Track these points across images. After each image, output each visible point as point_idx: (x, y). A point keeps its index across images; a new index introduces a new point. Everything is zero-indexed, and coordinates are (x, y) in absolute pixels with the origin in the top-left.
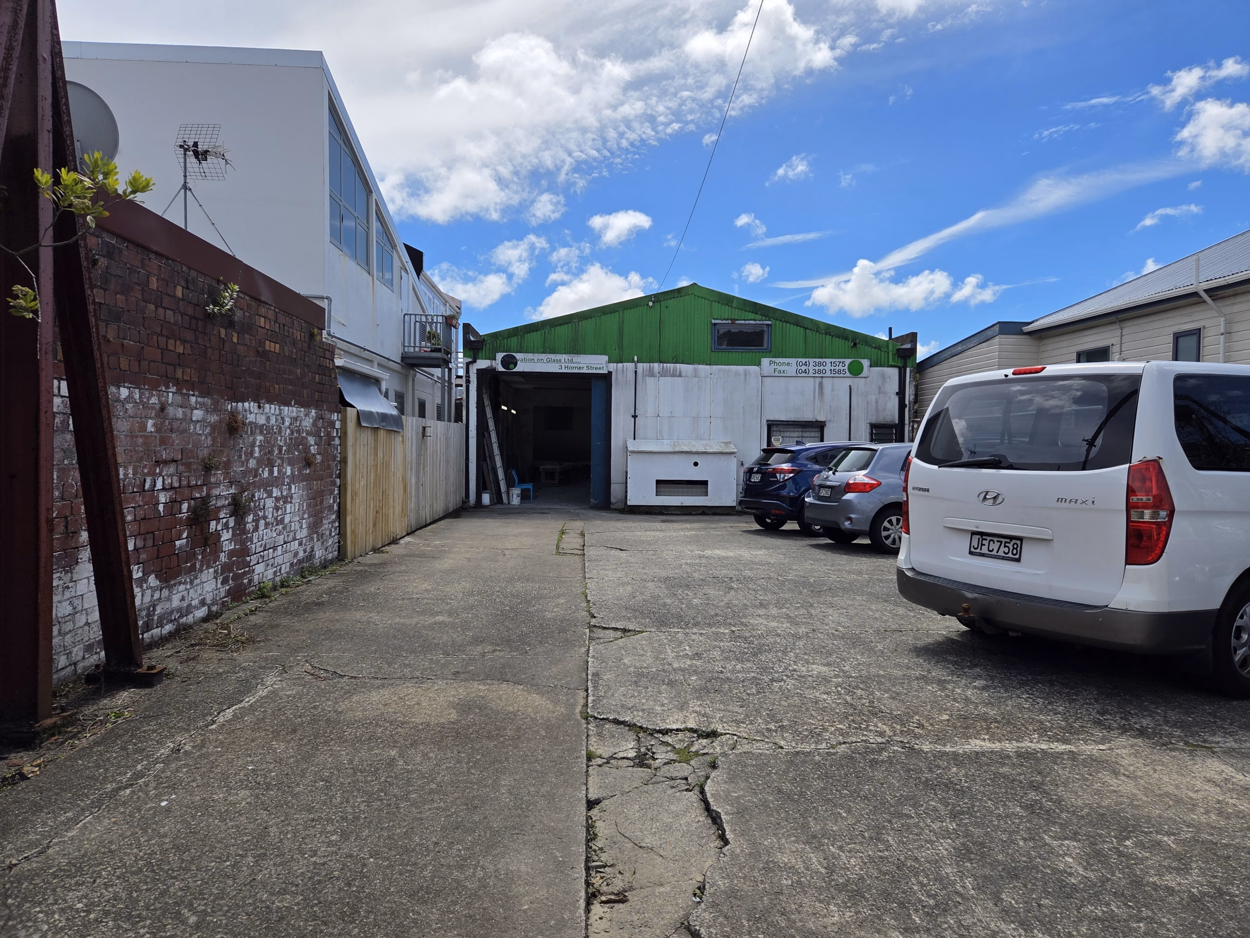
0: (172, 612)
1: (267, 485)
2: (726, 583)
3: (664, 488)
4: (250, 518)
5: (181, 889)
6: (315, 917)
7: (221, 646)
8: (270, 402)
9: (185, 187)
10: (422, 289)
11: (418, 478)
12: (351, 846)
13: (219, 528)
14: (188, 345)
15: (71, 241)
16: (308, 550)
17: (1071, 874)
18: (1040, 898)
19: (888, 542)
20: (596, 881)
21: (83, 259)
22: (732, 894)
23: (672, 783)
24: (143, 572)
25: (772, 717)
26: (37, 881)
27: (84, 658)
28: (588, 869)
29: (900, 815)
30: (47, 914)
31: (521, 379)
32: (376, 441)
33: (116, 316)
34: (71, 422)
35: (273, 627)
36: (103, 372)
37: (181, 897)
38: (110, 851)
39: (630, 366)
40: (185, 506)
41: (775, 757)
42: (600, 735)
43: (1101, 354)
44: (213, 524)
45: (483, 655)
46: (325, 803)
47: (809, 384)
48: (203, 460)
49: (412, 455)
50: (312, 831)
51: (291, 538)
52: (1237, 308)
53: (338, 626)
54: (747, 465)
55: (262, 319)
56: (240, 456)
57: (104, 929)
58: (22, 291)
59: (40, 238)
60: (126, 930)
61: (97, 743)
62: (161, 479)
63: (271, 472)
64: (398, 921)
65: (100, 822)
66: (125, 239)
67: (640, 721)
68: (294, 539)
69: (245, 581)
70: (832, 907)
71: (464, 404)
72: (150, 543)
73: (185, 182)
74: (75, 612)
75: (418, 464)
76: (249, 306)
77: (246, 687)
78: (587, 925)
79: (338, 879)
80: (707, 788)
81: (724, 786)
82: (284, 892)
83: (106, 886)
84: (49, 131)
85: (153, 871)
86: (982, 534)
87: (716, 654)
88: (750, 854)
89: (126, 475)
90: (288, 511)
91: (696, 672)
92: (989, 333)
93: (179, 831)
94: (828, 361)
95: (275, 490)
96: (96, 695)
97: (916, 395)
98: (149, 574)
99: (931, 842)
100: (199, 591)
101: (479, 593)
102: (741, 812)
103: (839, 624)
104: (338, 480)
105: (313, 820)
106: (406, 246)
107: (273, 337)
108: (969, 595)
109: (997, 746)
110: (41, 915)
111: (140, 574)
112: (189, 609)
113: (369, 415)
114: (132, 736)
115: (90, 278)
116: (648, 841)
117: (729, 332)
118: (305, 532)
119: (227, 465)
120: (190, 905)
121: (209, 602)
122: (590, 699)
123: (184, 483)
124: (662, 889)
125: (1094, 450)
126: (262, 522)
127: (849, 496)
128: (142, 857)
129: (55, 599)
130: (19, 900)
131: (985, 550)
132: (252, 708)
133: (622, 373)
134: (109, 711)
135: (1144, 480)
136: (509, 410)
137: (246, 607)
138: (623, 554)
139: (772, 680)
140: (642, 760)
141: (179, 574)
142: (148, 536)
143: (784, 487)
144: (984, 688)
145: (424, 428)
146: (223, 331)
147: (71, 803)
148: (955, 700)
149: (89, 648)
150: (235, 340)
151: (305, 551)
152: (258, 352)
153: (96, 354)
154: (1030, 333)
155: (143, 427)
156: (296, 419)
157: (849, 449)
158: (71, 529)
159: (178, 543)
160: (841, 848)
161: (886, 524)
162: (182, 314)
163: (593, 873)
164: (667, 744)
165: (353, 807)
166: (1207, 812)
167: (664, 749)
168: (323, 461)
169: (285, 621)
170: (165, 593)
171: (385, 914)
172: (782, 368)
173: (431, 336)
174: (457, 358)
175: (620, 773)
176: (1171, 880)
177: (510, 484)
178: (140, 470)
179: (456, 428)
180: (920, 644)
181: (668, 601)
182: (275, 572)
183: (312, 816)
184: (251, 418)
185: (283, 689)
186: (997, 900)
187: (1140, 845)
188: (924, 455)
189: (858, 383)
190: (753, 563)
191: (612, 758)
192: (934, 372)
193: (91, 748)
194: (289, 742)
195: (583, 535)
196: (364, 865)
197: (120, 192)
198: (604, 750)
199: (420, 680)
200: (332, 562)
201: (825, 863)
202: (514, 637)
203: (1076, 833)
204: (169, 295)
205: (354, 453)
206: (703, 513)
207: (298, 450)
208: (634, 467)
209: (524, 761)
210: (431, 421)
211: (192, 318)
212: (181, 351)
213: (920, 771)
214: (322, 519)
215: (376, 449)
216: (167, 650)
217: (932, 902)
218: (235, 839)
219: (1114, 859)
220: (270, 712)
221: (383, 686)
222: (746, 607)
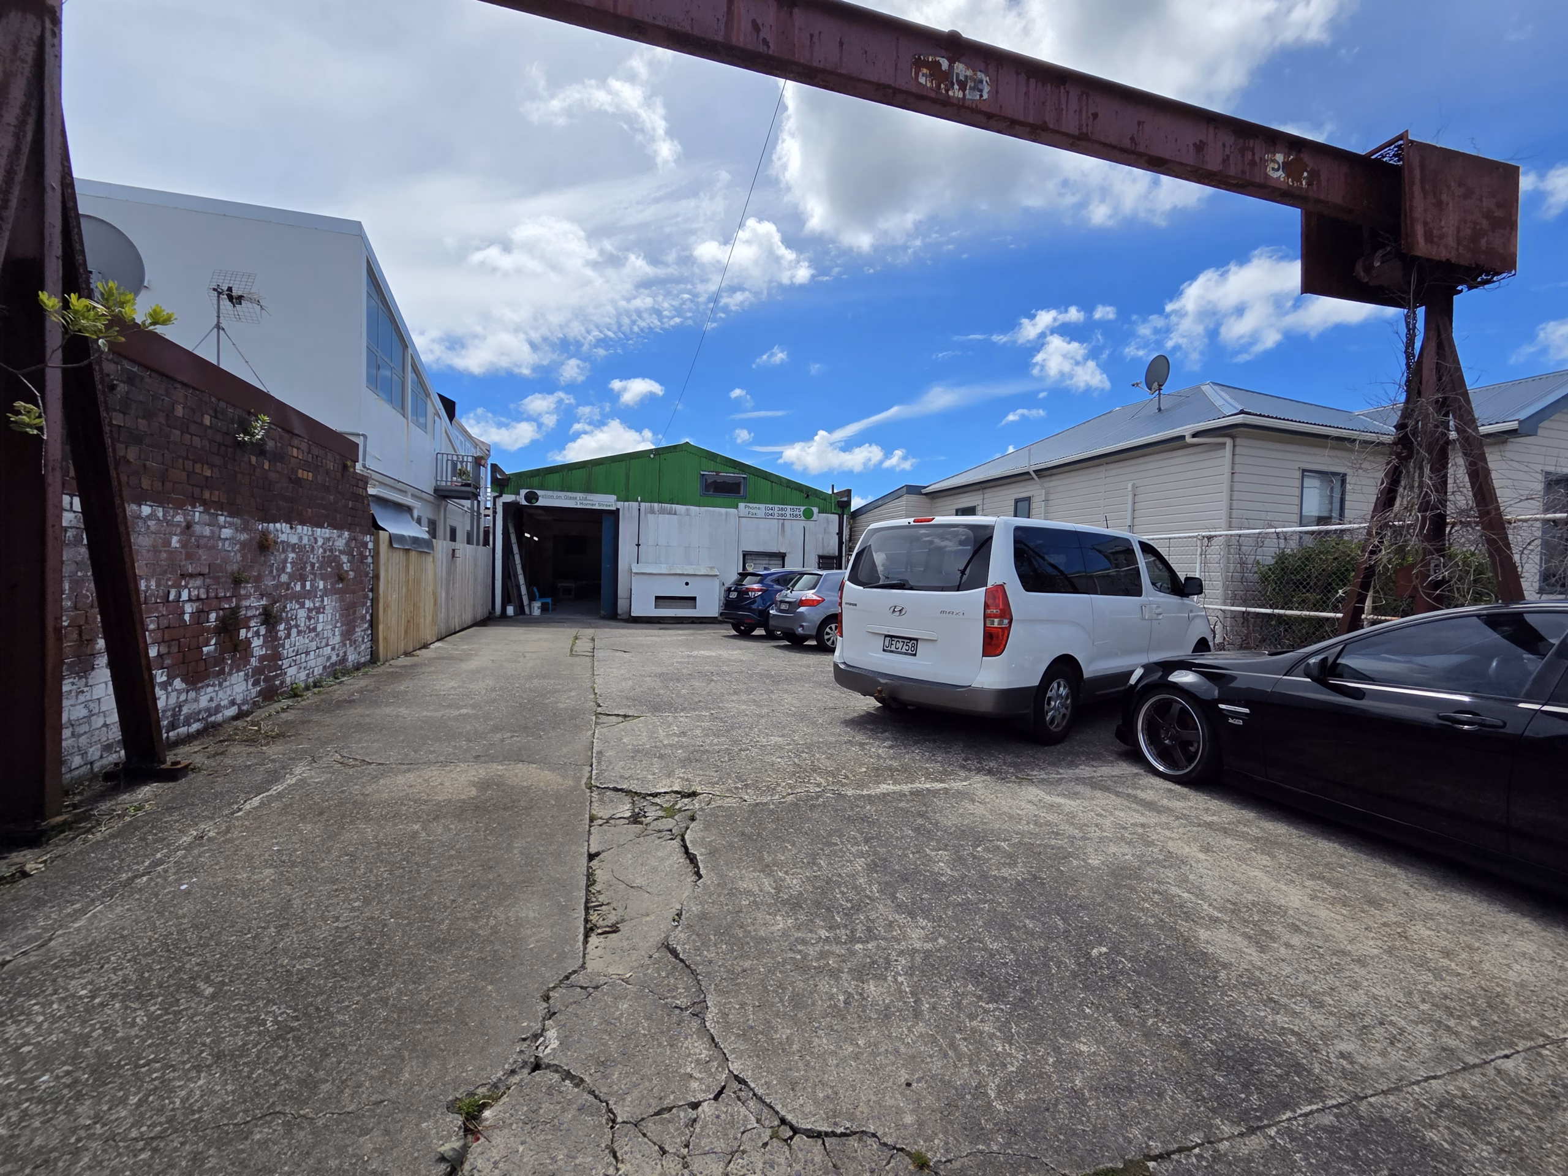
0: (199, 712)
1: (299, 598)
2: (708, 677)
3: (660, 602)
4: (282, 627)
5: (198, 964)
6: (335, 974)
7: (251, 741)
8: (303, 523)
9: (218, 327)
10: (454, 433)
11: (447, 593)
12: (373, 910)
13: (250, 635)
14: (216, 470)
15: (82, 364)
16: (341, 654)
17: (942, 875)
18: (922, 894)
19: (829, 643)
20: (594, 917)
21: (97, 383)
22: (703, 916)
23: (659, 835)
24: (168, 676)
25: (739, 778)
26: (35, 973)
27: (101, 757)
28: (587, 909)
29: (830, 844)
30: (43, 1005)
31: (542, 512)
32: (408, 560)
33: (137, 439)
34: (85, 536)
35: (303, 722)
36: (120, 491)
37: (197, 972)
38: (122, 936)
39: (635, 504)
40: (213, 616)
41: (740, 808)
42: (601, 800)
43: (970, 511)
44: (243, 632)
45: (503, 740)
46: (349, 875)
47: (774, 524)
48: (232, 574)
49: (442, 572)
50: (335, 900)
51: (323, 644)
52: (1052, 484)
53: (368, 720)
54: (727, 585)
55: (295, 450)
56: (271, 572)
57: (109, 1012)
58: (25, 408)
59: (48, 357)
60: (136, 1010)
61: (112, 836)
62: (186, 591)
63: (303, 586)
64: (415, 970)
65: (112, 910)
66: (147, 368)
67: (635, 787)
68: (327, 645)
69: (277, 683)
70: (778, 918)
71: (491, 531)
72: (175, 649)
73: (218, 322)
74: (91, 714)
75: (448, 581)
76: (281, 437)
77: (275, 777)
78: (584, 955)
79: (359, 939)
80: (686, 837)
81: (700, 834)
82: (306, 955)
83: (115, 970)
84: (58, 258)
85: (168, 951)
86: (891, 637)
87: (698, 732)
88: (719, 884)
89: (148, 587)
90: (321, 620)
91: (681, 747)
92: (899, 492)
93: (199, 911)
94: (789, 507)
95: (307, 602)
96: (102, 796)
97: (850, 535)
98: (175, 678)
99: (850, 861)
100: (229, 692)
101: (500, 689)
102: (713, 853)
103: (792, 705)
104: (370, 594)
105: (336, 890)
106: (440, 396)
107: (306, 466)
108: (883, 681)
109: (897, 788)
110: (36, 1007)
111: (164, 678)
112: (218, 709)
113: (401, 538)
114: (153, 827)
115: (106, 402)
116: (638, 882)
117: (715, 482)
118: (338, 639)
119: (258, 579)
120: (208, 977)
121: (238, 702)
122: (594, 772)
123: (212, 595)
124: (648, 919)
125: (965, 577)
126: (294, 631)
127: (802, 609)
128: (156, 939)
129: (65, 703)
130: (10, 995)
131: (893, 648)
132: (280, 795)
133: (628, 510)
134: (128, 806)
135: (994, 598)
136: (532, 538)
137: (277, 706)
138: (626, 655)
139: (741, 750)
140: (635, 819)
141: (207, 677)
142: (173, 643)
143: (754, 602)
144: (891, 747)
145: (454, 550)
146: (254, 459)
147: (79, 895)
148: (871, 757)
149: (108, 748)
150: (266, 467)
151: (338, 655)
152: (290, 479)
153: (113, 473)
154: (926, 494)
155: (168, 543)
156: (329, 539)
157: (803, 574)
158: (86, 637)
159: (205, 649)
160: (786, 873)
161: (828, 630)
162: (210, 441)
163: (591, 912)
164: (657, 804)
165: (376, 876)
166: (1028, 823)
167: (654, 808)
168: (355, 577)
169: (316, 717)
170: (192, 694)
171: (403, 965)
172: (754, 511)
173: (462, 473)
174: (486, 492)
175: (617, 829)
176: (1006, 872)
177: (532, 599)
178: (163, 582)
179: (483, 551)
180: (848, 717)
181: (662, 692)
182: (308, 675)
183: (335, 887)
184: (283, 537)
185: (312, 777)
186: (894, 898)
187: (986, 850)
188: (854, 579)
189: (810, 524)
190: (729, 660)
191: (611, 818)
192: (862, 519)
193: (105, 840)
194: (316, 823)
195: (593, 640)
196: (385, 925)
197: (139, 321)
198: (605, 813)
199: (444, 764)
200: (364, 665)
201: (774, 885)
202: (530, 725)
203: (946, 845)
204: (195, 422)
205: (387, 571)
206: (693, 622)
207: (331, 566)
208: (637, 585)
209: (535, 826)
210: (461, 546)
211: (220, 444)
212: (209, 474)
213: (845, 810)
214: (354, 627)
215: (407, 567)
216: (196, 746)
217: (849, 905)
218: (258, 913)
219: (970, 861)
220: (298, 797)
221: (409, 770)
222: (722, 694)
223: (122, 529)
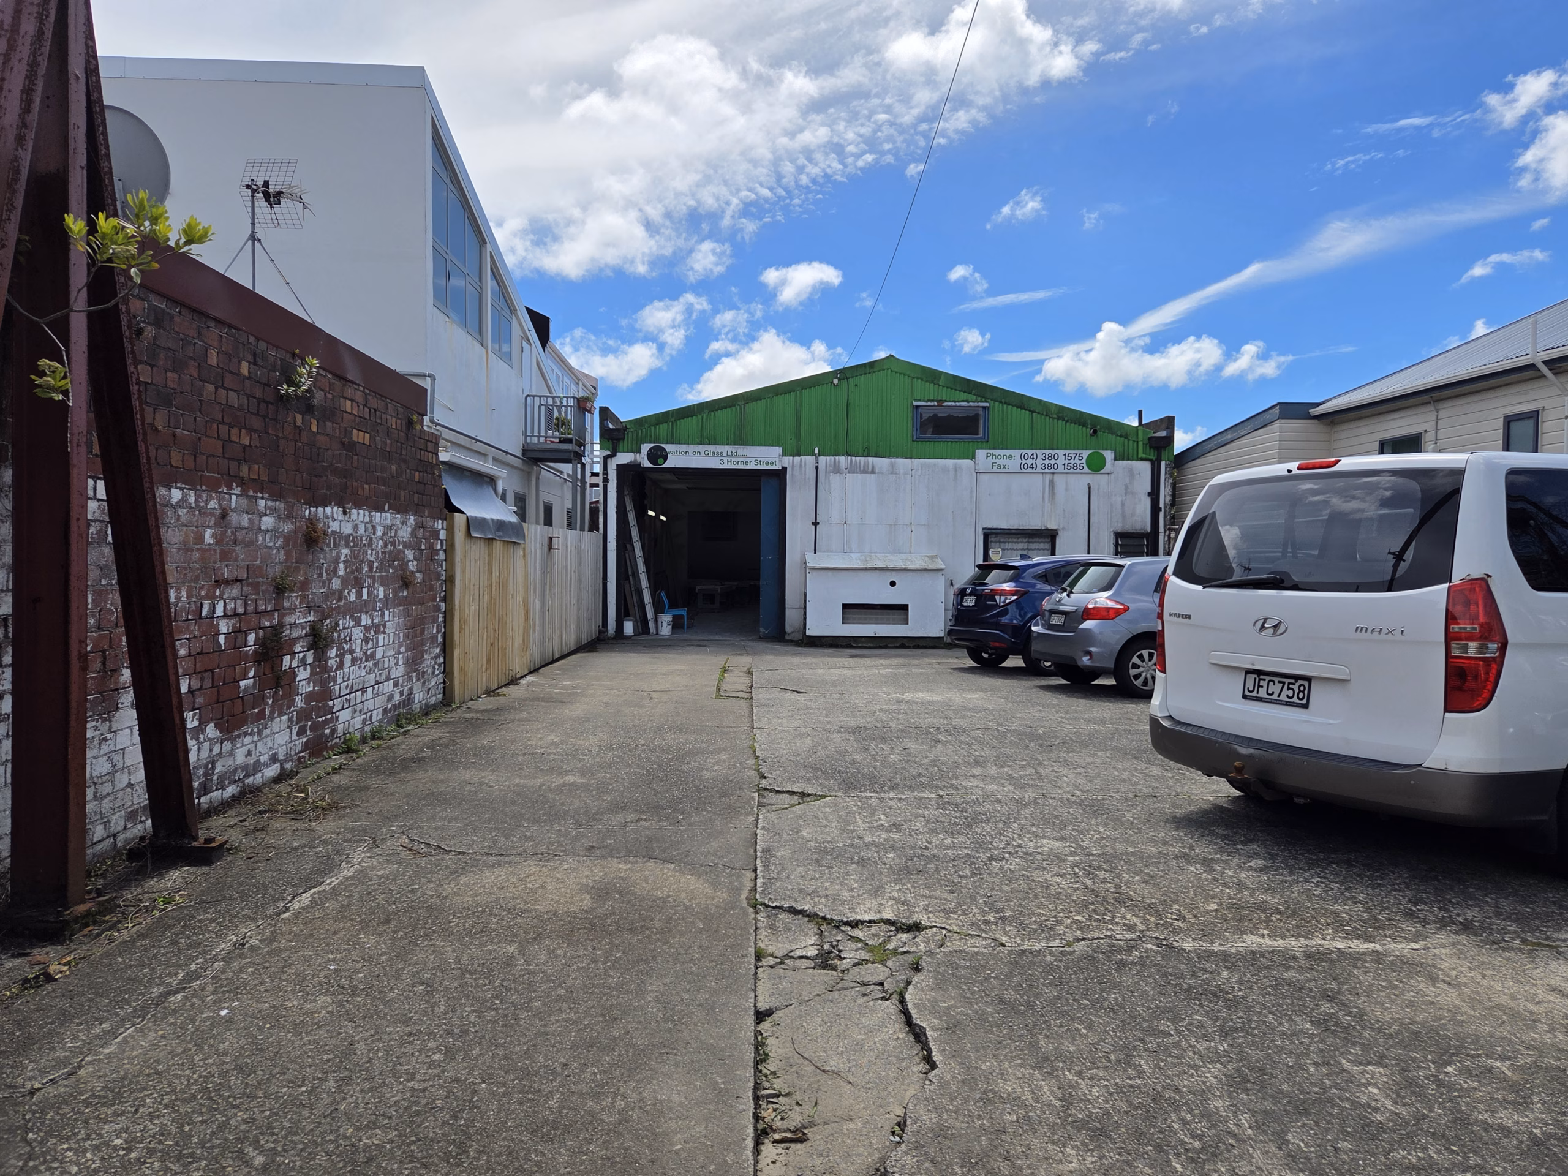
0: (236, 770)
1: (354, 611)
2: (931, 736)
3: (853, 614)
4: (333, 653)
5: (245, 1121)
6: (412, 1158)
7: (296, 814)
8: (358, 506)
9: (253, 238)
10: (548, 363)
11: (542, 602)
12: (459, 1068)
13: (294, 665)
14: (255, 436)
15: (109, 305)
16: (406, 692)
17: (1376, 1110)
18: (1337, 1140)
19: (1138, 683)
20: (768, 1113)
21: (125, 328)
22: (941, 1132)
23: (863, 989)
24: (200, 719)
25: (991, 906)
26: (65, 1110)
27: (125, 828)
28: (757, 1098)
29: (1156, 1033)
30: (77, 1153)
31: (673, 478)
32: (490, 555)
33: (166, 400)
34: (109, 532)
35: (361, 789)
36: (150, 470)
37: (244, 1131)
38: (157, 1073)
39: (810, 460)
40: (251, 638)
41: (995, 957)
42: (772, 927)
43: (1412, 444)
44: (286, 660)
45: (625, 825)
46: (425, 1013)
47: (1036, 483)
48: (274, 579)
49: (536, 573)
50: (409, 1049)
51: (384, 677)
53: (442, 788)
54: (959, 585)
55: (348, 403)
56: (321, 575)
58: (50, 366)
59: (72, 302)
61: (141, 936)
62: (221, 603)
63: (359, 595)
64: (517, 1164)
65: (145, 1035)
66: (176, 303)
67: (822, 909)
68: (388, 679)
69: (327, 731)
70: (1069, 1150)
71: (601, 508)
72: (208, 683)
73: (253, 232)
74: (114, 771)
75: (543, 584)
76: (331, 385)
77: (327, 867)
78: (756, 1172)
79: (441, 1109)
80: (908, 997)
81: (930, 995)
82: (375, 1125)
83: (151, 1117)
84: (82, 168)
85: (210, 1098)
86: (1259, 673)
87: (919, 824)
88: (964, 1082)
89: (178, 598)
90: (381, 643)
91: (893, 848)
92: (1267, 417)
93: (242, 1047)
94: (1061, 453)
95: (364, 617)
96: (140, 875)
97: (1174, 496)
98: (207, 723)
99: (1196, 1067)
100: (270, 744)
101: (620, 747)
102: (952, 1027)
103: (1076, 787)
104: (443, 605)
105: (410, 1034)
106: (529, 310)
107: (363, 425)
108: (1243, 751)
109: (1279, 944)
110: (69, 1154)
111: (196, 723)
112: (257, 767)
113: (482, 523)
114: (185, 926)
115: (133, 352)
116: (833, 1064)
117: (935, 416)
118: (401, 670)
119: (305, 585)
120: (257, 1140)
121: (281, 758)
122: (760, 881)
123: (251, 608)
124: (851, 1125)
125: (1403, 566)
126: (348, 658)
127: (1088, 624)
128: (196, 1081)
129: (90, 754)
130: (42, 1134)
131: (1262, 693)
132: (335, 892)
133: (799, 469)
134: (156, 895)
135: (1468, 603)
136: (657, 516)
137: (328, 765)
138: (801, 698)
139: (991, 859)
140: (825, 960)
141: (244, 723)
142: (206, 675)
143: (1004, 612)
144: (1263, 870)
145: (551, 539)
146: (299, 418)
147: (108, 1011)
148: (1226, 884)
149: (132, 816)
150: (314, 428)
151: (402, 694)
152: (343, 443)
153: (142, 447)
154: (1318, 417)
155: (200, 538)
156: (390, 528)
157: (1088, 565)
158: (110, 666)
159: (242, 683)
160: (1079, 1074)
161: (1135, 660)
162: (248, 396)
163: (764, 1105)
164: (857, 939)
165: (461, 1018)
166: (1552, 1029)
167: (854, 945)
168: (424, 581)
169: (376, 782)
170: (227, 746)
171: (500, 1154)
172: (1002, 462)
173: (560, 424)
174: (592, 451)
175: (797, 976)
176: (1506, 1117)
177: (659, 609)
178: (195, 592)
179: (591, 539)
180: (1180, 812)
181: (858, 757)
182: (364, 721)
183: (409, 1029)
184: (334, 526)
185: (373, 868)
186: (1282, 1142)
187: (1466, 1072)
188: (1185, 571)
189: (1099, 481)
190: (966, 709)
191: (787, 956)
192: (1196, 468)
193: (133, 941)
194: (380, 935)
195: (750, 673)
196: (474, 1092)
197: (172, 242)
198: (777, 947)
199: (545, 857)
200: (435, 707)
201: (1059, 1093)
202: (662, 803)
203: (1382, 1057)
204: (232, 373)
205: (464, 571)
206: (903, 646)
207: (392, 566)
208: (815, 587)
209: (676, 961)
210: (559, 531)
211: (260, 401)
212: (247, 443)
213: (1182, 976)
214: (422, 653)
215: (490, 564)
216: (230, 818)
217: (1197, 1144)
218: (313, 1058)
219: (1432, 1090)
220: (357, 896)
221: (499, 864)
222: (957, 765)
223: (151, 521)
